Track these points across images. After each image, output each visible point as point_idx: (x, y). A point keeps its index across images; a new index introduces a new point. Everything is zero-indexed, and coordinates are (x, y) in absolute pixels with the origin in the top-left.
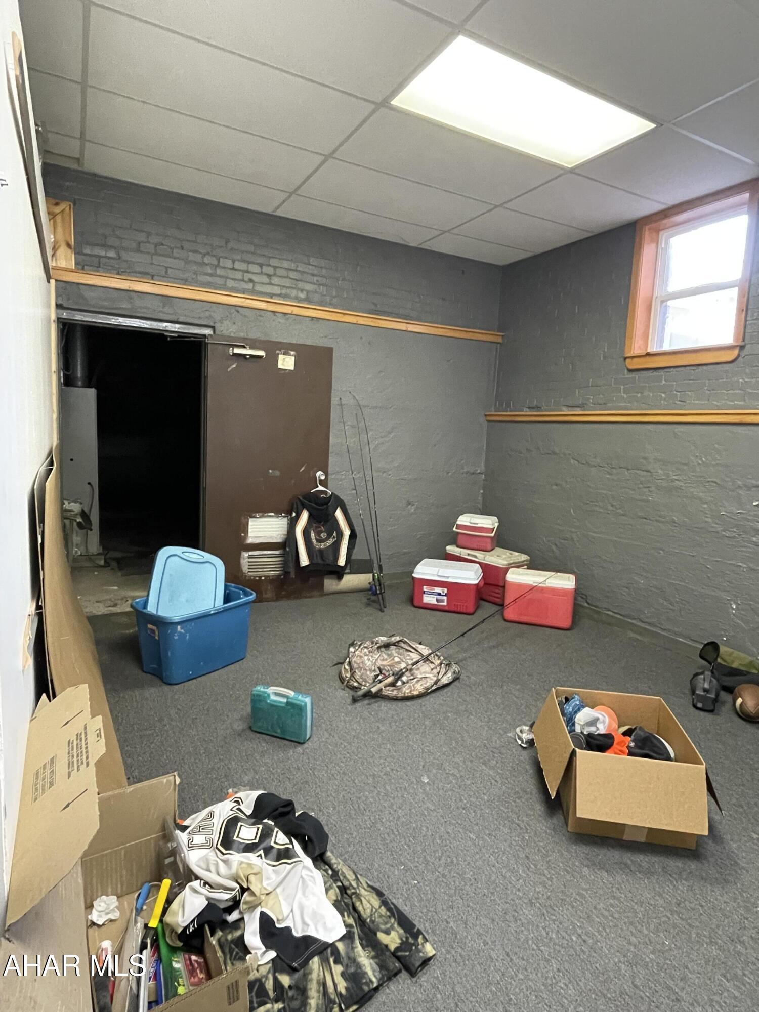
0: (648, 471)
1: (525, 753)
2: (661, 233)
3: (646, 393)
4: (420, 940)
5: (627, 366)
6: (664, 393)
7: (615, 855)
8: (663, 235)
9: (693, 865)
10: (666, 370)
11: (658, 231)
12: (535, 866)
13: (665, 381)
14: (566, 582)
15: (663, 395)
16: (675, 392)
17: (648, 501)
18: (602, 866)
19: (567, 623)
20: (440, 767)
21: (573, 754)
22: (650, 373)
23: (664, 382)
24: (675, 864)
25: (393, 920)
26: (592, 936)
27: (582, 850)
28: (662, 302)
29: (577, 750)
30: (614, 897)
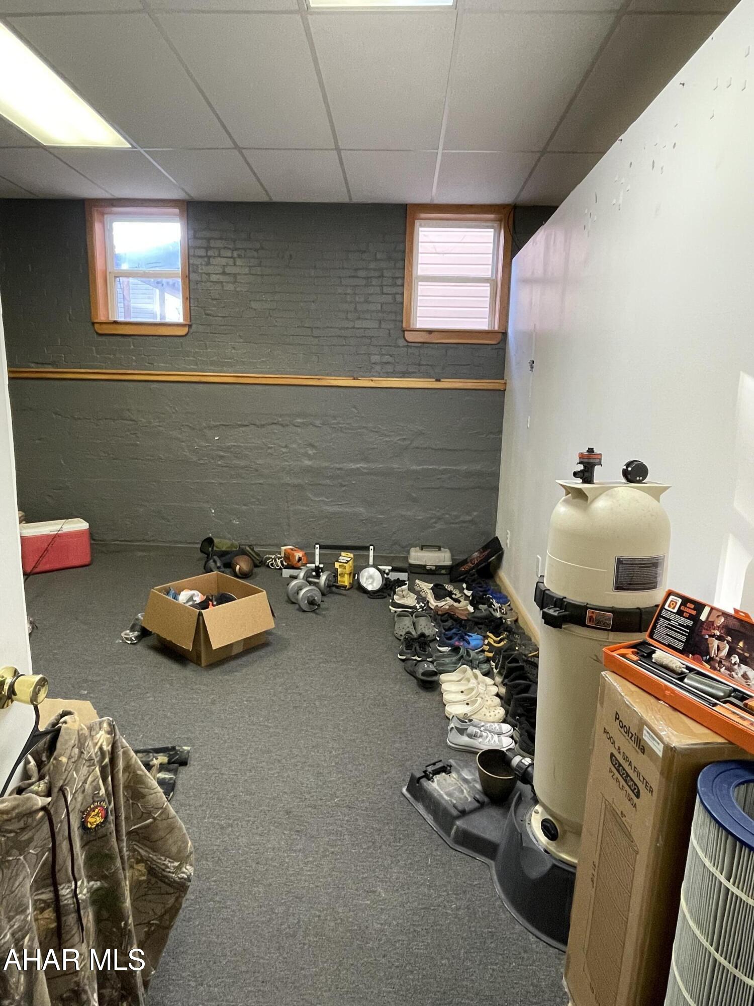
0: (134, 420)
1: (138, 647)
2: (106, 216)
3: (118, 356)
4: (177, 748)
5: (97, 330)
6: (134, 356)
7: (233, 664)
8: (107, 218)
9: (269, 649)
10: (134, 337)
11: (103, 214)
12: (200, 690)
13: (134, 346)
14: (79, 525)
15: (134, 358)
16: (143, 356)
17: (137, 445)
18: (232, 671)
19: (87, 560)
20: (86, 681)
21: (200, 614)
22: (119, 338)
23: (132, 347)
24: (262, 652)
25: (151, 754)
26: (252, 697)
27: (217, 670)
28: (116, 277)
29: (202, 611)
30: (248, 679)
